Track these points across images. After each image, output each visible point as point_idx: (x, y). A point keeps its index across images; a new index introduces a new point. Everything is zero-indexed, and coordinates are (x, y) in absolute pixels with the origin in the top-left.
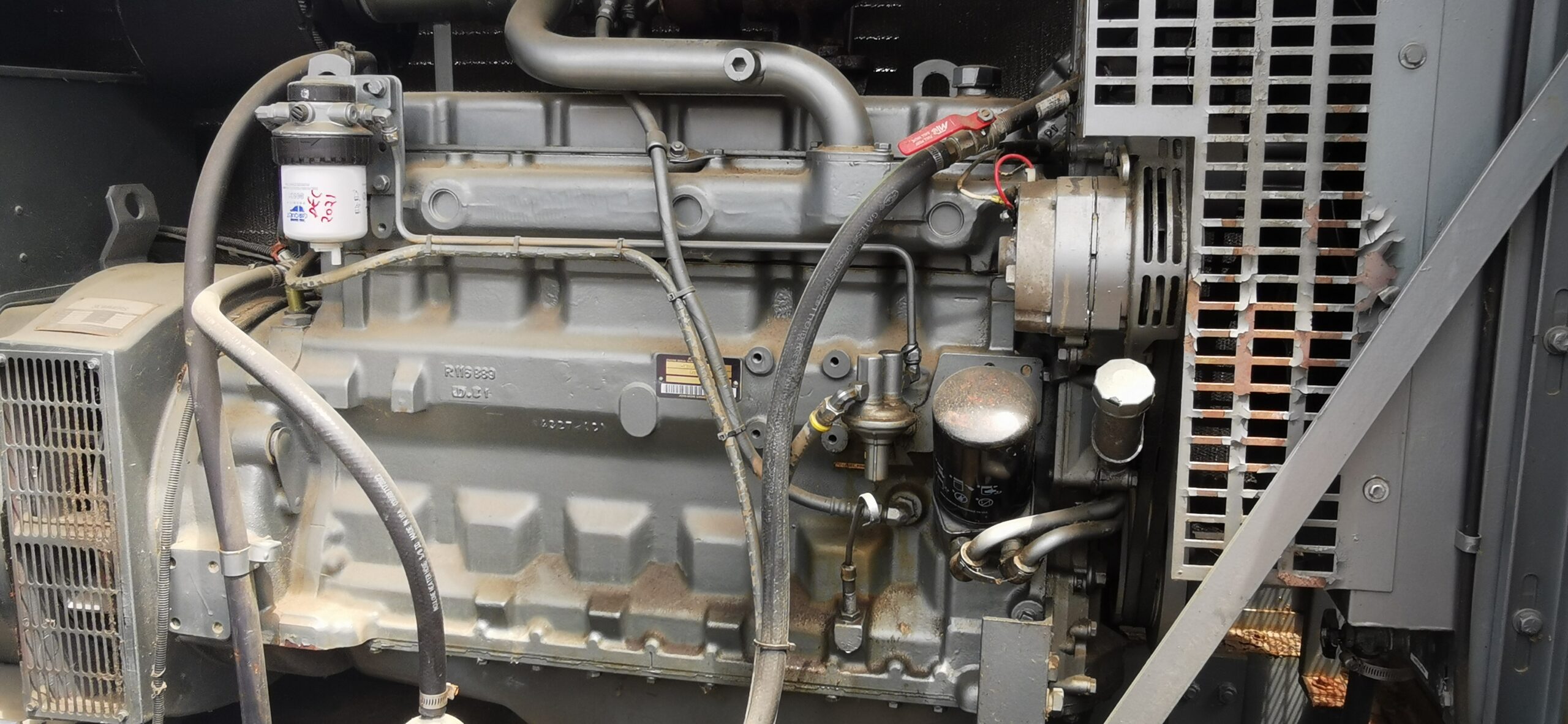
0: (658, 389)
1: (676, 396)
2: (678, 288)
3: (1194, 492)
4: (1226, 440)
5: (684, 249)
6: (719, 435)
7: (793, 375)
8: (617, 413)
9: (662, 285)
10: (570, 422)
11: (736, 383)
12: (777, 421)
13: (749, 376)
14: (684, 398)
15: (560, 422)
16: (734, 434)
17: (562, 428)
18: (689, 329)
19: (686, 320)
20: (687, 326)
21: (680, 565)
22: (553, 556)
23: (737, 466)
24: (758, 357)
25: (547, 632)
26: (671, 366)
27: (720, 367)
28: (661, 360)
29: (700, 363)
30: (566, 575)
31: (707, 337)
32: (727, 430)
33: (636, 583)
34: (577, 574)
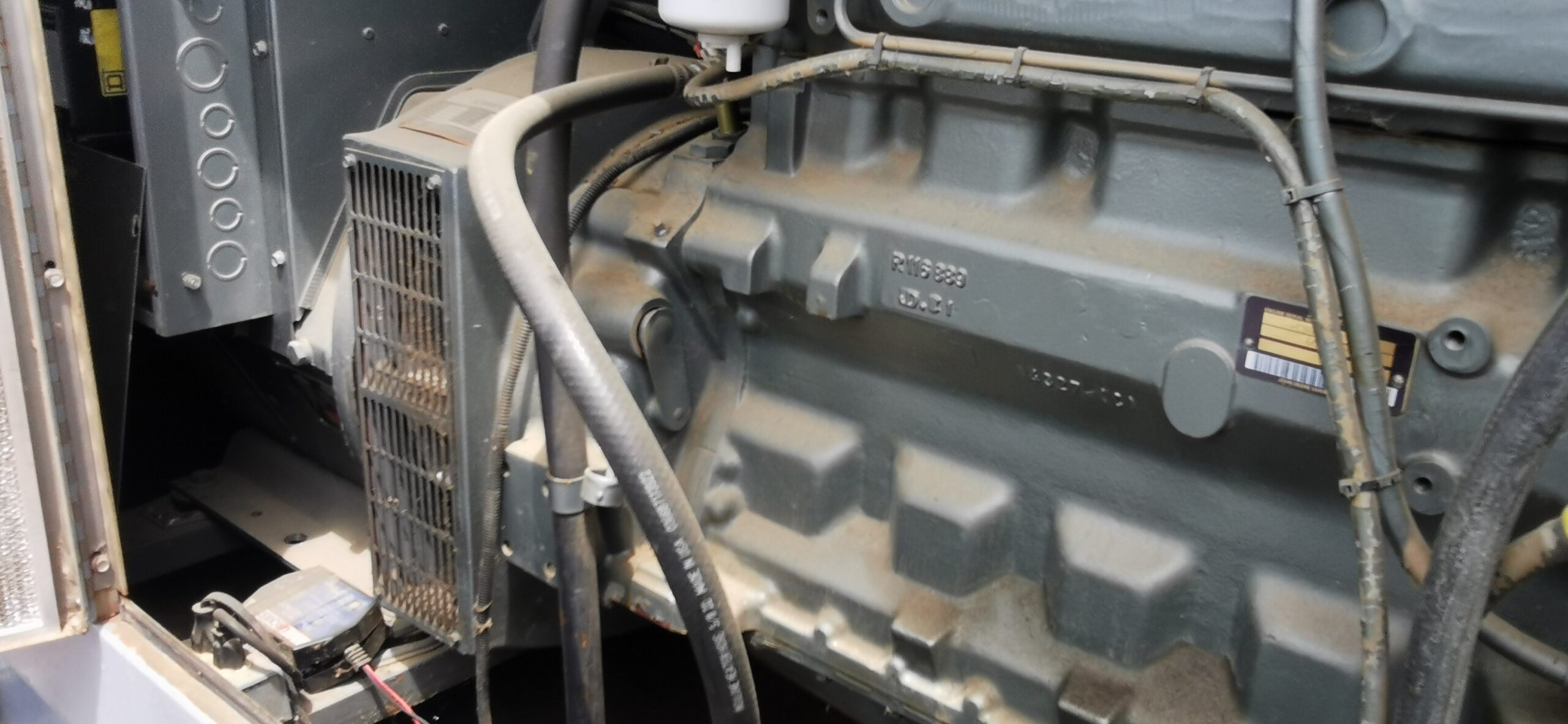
0: (1241, 359)
1: (1274, 379)
2: (1308, 178)
5: (1332, 101)
6: (1343, 483)
8: (1159, 384)
9: (1276, 167)
10: (1076, 383)
11: (1399, 379)
13: (1429, 372)
14: (1287, 385)
15: (1061, 378)
16: (1373, 487)
17: (1064, 389)
18: (1317, 265)
19: (1313, 245)
20: (1312, 258)
21: (1233, 663)
22: (1025, 585)
23: (1370, 552)
24: (1458, 336)
25: (992, 705)
26: (1273, 322)
27: (1368, 350)
28: (1255, 308)
29: (1328, 336)
30: (1038, 622)
31: (1352, 285)
32: (1360, 475)
33: (1149, 672)
34: (1055, 627)
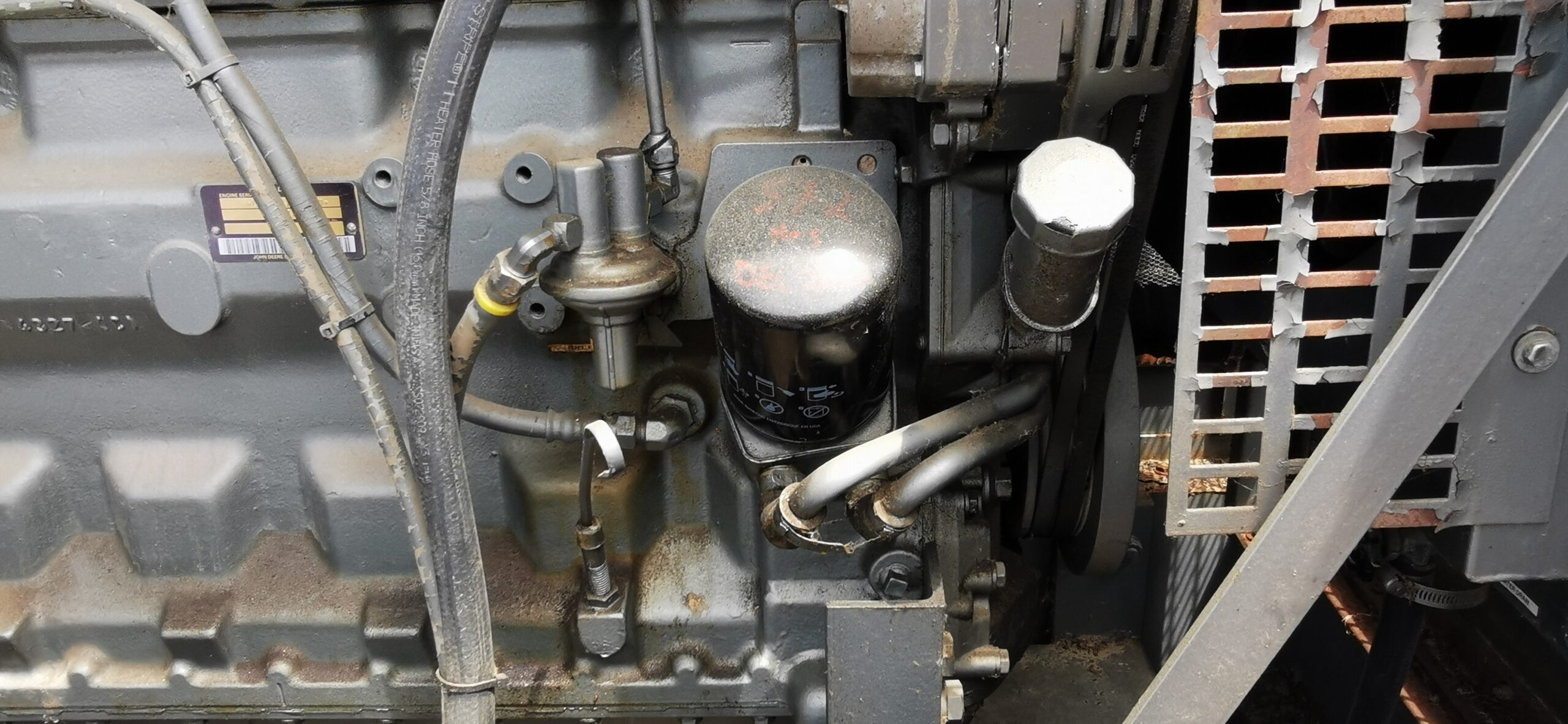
0: (214, 248)
1: (249, 258)
2: (202, 59)
3: (1207, 381)
4: (1268, 282)
6: (322, 328)
7: (429, 216)
8: (148, 296)
9: (169, 57)
10: (70, 319)
11: (351, 226)
12: (411, 303)
13: (373, 212)
14: (262, 260)
15: (51, 319)
16: (353, 324)
17: (60, 329)
18: (236, 138)
19: (227, 120)
20: (229, 133)
21: (314, 532)
22: (97, 538)
23: (366, 381)
24: (384, 175)
25: (99, 667)
26: (229, 205)
27: (307, 204)
28: (210, 196)
29: (267, 200)
30: (122, 570)
31: (274, 149)
32: (336, 317)
33: (242, 569)
34: (140, 568)
